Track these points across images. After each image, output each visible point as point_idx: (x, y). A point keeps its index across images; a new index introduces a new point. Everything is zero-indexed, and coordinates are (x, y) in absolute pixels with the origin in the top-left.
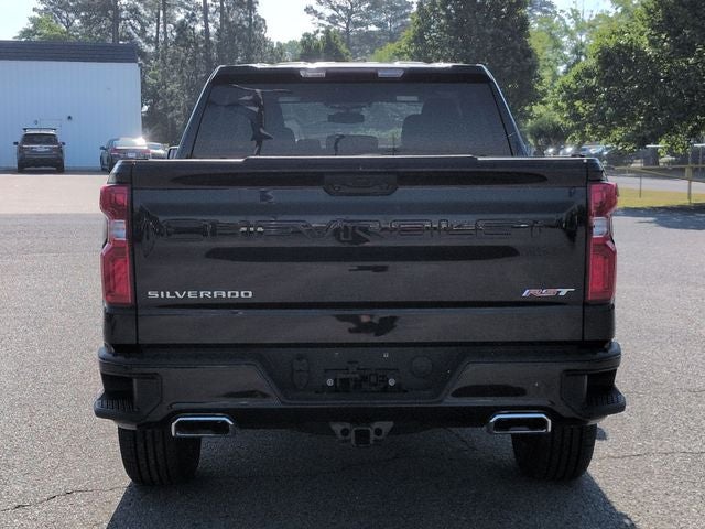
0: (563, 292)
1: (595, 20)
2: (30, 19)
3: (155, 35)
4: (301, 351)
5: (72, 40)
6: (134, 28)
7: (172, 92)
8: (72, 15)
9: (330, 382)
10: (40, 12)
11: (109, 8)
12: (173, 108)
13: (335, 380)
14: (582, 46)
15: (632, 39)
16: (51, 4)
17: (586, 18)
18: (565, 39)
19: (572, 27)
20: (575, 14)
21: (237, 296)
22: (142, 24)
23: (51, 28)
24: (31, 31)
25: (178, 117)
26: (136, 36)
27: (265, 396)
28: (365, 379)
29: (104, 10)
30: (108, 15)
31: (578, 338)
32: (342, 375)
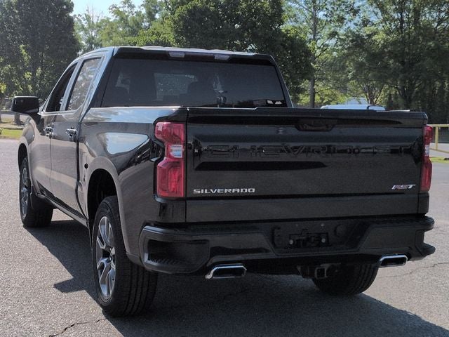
0: (411, 186)
1: (100, 23)
4: (276, 224)
9: (291, 242)
13: (293, 241)
14: (93, 38)
15: (165, 38)
17: (95, 21)
18: (82, 33)
19: (86, 26)
20: (88, 18)
21: (246, 191)
27: (267, 251)
28: (308, 239)
31: (415, 212)
32: (297, 238)
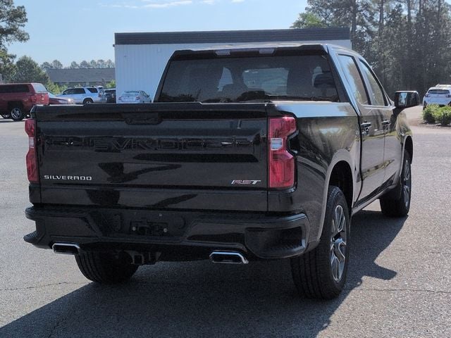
0: (255, 182)
2: (301, 15)
3: (379, 20)
5: (325, 27)
6: (366, 16)
7: (384, 56)
8: (328, 11)
9: (134, 229)
10: (310, 10)
11: (351, 5)
12: (385, 67)
13: (137, 227)
16: (316, 5)
22: (371, 13)
23: (312, 20)
24: (301, 22)
25: (388, 72)
26: (367, 21)
29: (347, 6)
30: (350, 10)
